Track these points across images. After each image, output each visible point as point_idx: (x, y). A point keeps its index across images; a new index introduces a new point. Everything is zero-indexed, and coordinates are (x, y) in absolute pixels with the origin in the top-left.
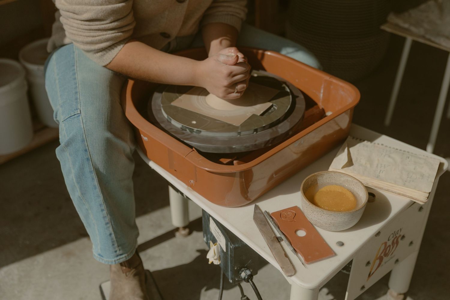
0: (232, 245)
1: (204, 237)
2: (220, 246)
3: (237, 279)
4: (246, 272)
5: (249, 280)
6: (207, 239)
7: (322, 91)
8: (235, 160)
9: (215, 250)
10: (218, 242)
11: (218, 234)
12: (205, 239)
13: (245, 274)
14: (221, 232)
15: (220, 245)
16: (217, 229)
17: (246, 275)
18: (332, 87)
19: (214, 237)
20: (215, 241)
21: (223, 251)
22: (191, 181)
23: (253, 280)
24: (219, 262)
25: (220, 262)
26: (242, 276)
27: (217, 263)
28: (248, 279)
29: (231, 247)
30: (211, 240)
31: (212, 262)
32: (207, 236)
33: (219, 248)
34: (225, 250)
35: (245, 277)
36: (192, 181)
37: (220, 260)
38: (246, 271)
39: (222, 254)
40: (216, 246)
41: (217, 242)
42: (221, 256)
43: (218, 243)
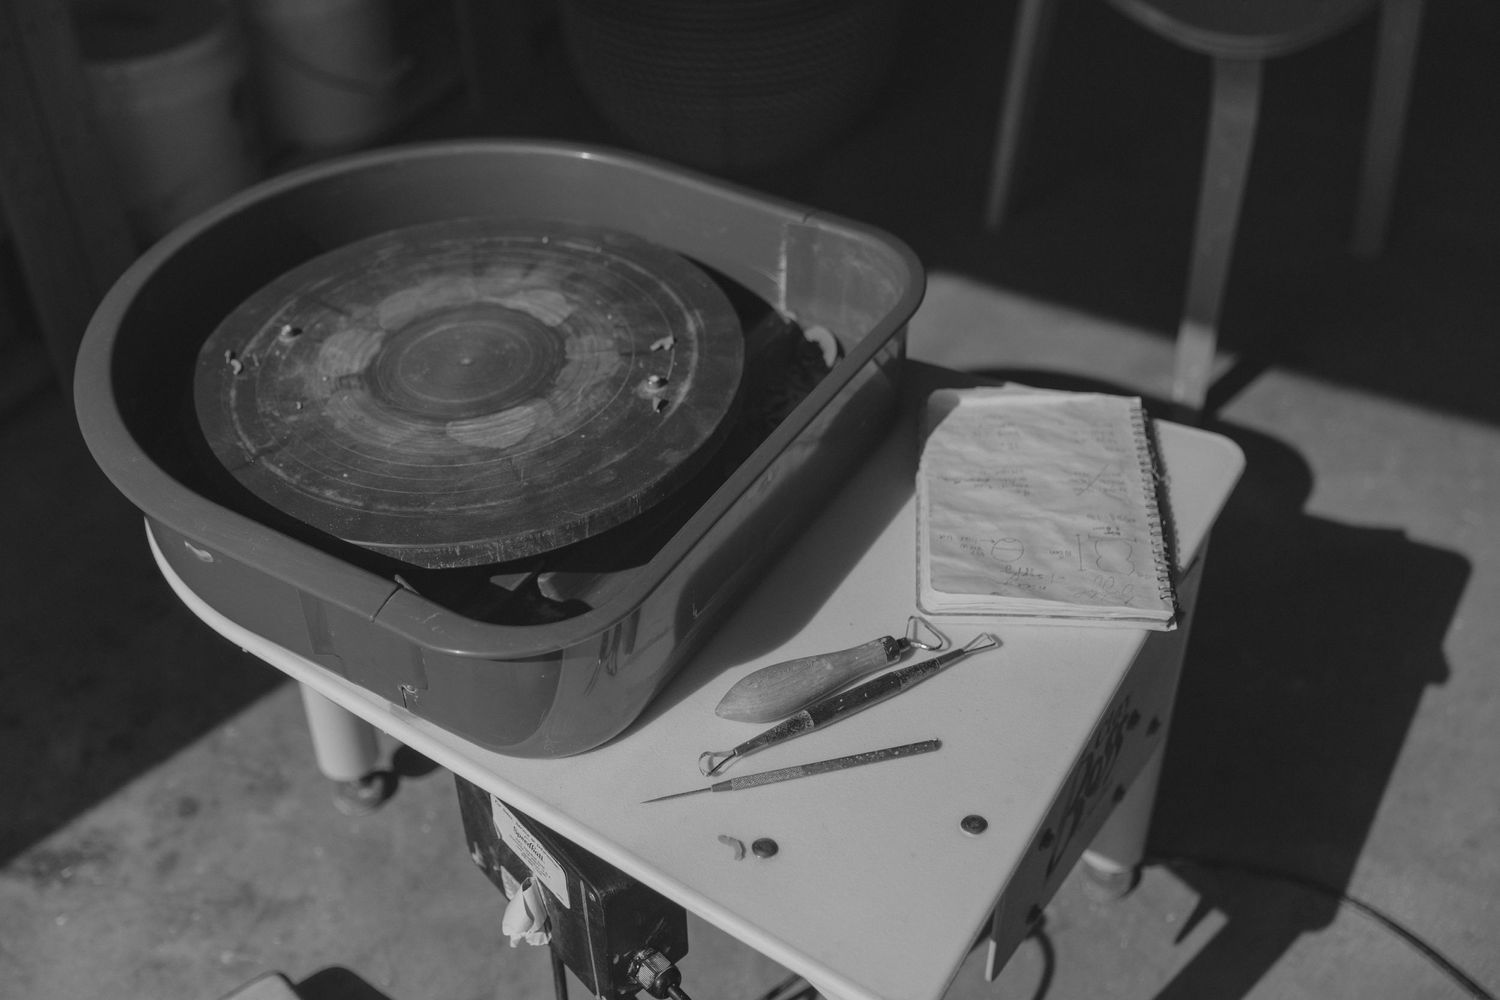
0: (596, 891)
1: (472, 850)
2: (545, 888)
3: (623, 992)
4: (656, 966)
5: (670, 989)
6: (487, 859)
7: (783, 264)
8: (544, 571)
9: (528, 904)
10: (535, 876)
11: (529, 850)
12: (477, 857)
13: (652, 974)
14: (544, 846)
15: (542, 884)
16: (523, 834)
17: (656, 974)
18: (816, 248)
19: (514, 857)
20: (521, 873)
21: (558, 905)
22: (403, 688)
23: (681, 987)
24: (545, 938)
25: (550, 935)
26: (641, 979)
27: (541, 941)
28: (665, 986)
29: (592, 896)
30: (501, 863)
31: (523, 940)
32: (483, 848)
33: (542, 893)
34: (567, 904)
35: (653, 985)
36: (408, 688)
37: (551, 928)
38: (652, 963)
39: (555, 915)
40: (530, 889)
41: (530, 875)
42: (552, 920)
43: (532, 879)
